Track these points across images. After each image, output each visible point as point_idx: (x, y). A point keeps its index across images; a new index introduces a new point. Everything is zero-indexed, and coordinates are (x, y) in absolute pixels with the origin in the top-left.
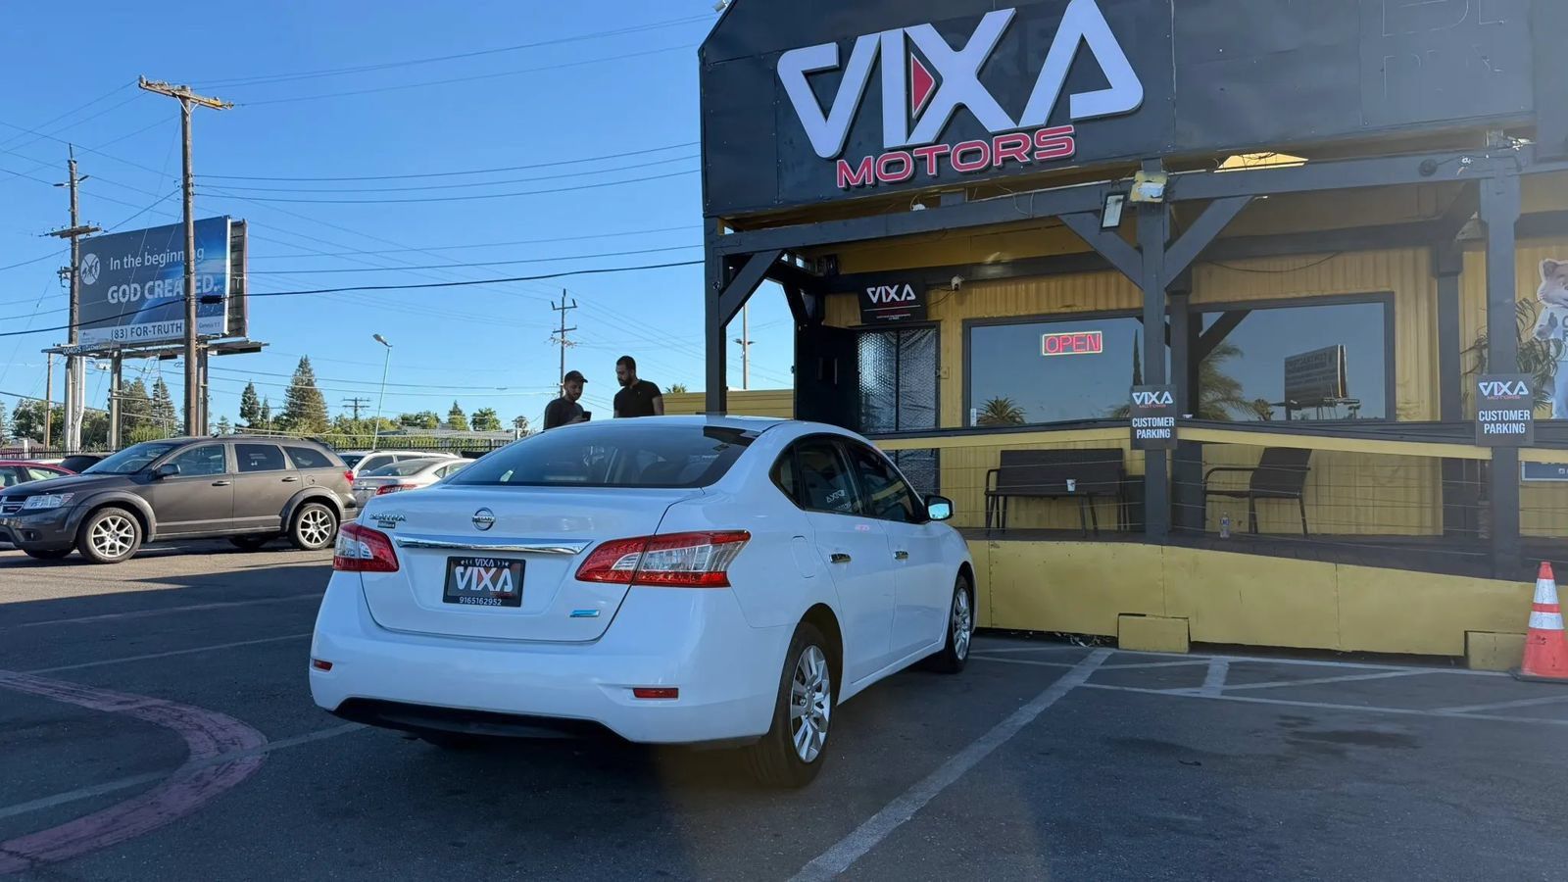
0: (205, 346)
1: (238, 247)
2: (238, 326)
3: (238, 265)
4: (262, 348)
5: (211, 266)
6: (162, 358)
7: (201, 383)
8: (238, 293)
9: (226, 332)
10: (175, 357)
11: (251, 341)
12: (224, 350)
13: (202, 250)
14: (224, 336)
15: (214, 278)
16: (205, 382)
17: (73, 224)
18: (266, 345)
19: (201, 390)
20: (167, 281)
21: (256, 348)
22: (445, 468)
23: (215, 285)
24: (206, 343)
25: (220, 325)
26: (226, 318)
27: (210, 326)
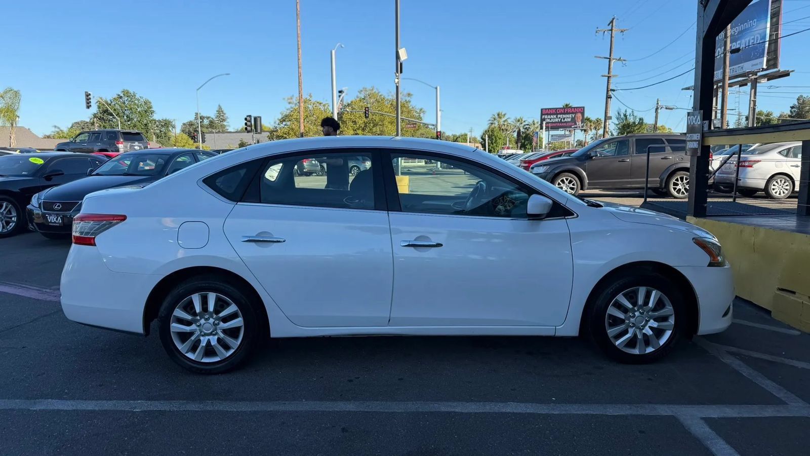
0: (756, 77)
1: (776, 15)
2: (773, 61)
3: (775, 26)
4: (791, 73)
5: (761, 26)
6: (740, 86)
7: (752, 99)
8: (774, 42)
9: (765, 67)
10: (746, 85)
11: (782, 70)
12: (770, 77)
13: (756, 20)
14: (763, 70)
15: (761, 36)
16: (755, 98)
18: (792, 71)
19: (752, 102)
20: (738, 42)
21: (786, 74)
22: (789, 149)
23: (761, 39)
24: (756, 75)
25: (762, 63)
26: (765, 59)
27: (757, 64)
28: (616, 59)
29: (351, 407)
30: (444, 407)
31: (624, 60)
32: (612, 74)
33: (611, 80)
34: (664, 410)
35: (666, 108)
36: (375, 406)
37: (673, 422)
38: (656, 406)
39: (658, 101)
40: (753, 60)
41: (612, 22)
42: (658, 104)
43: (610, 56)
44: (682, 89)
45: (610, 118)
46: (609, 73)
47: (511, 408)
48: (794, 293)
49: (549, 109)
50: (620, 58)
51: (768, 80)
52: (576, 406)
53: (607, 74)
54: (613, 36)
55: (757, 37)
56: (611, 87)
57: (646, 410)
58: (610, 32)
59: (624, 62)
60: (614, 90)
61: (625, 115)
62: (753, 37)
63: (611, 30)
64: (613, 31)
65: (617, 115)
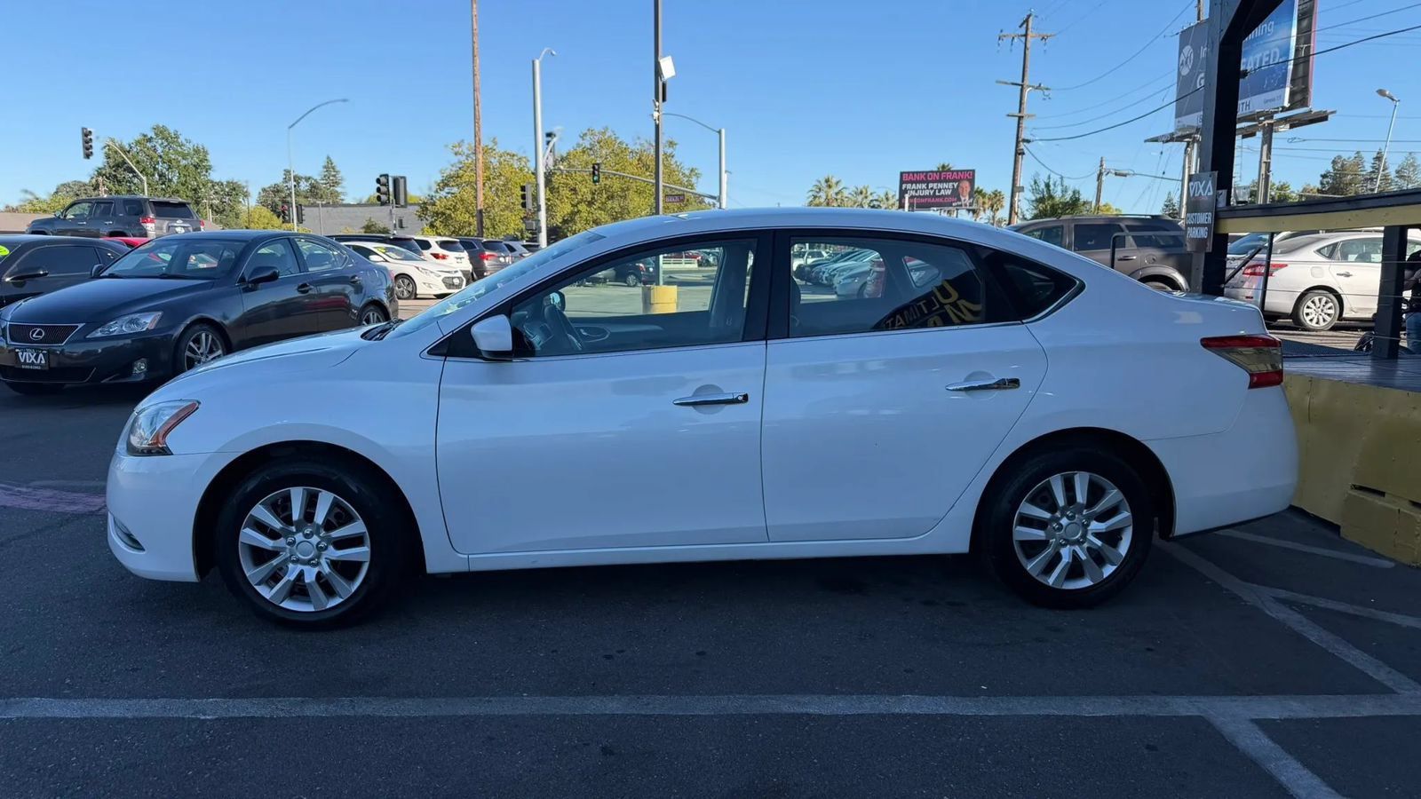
0: (1272, 122)
1: (1306, 15)
2: (1300, 95)
3: (1305, 34)
4: (1330, 116)
5: (1281, 34)
6: (1243, 137)
7: (1264, 159)
8: (1303, 61)
9: (1287, 104)
10: (1253, 134)
11: (1314, 111)
12: (1295, 123)
13: (1273, 23)
14: (1284, 109)
15: (1281, 51)
16: (1268, 157)
17: (1199, 19)
18: (1332, 113)
19: (1263, 165)
21: (1322, 118)
23: (1281, 57)
24: (1272, 117)
25: (1281, 97)
26: (1287, 90)
27: (1273, 100)
28: (1033, 87)
29: (613, 705)
30: (787, 705)
31: (1047, 89)
32: (1025, 112)
33: (1025, 123)
34: (1183, 707)
35: (1116, 174)
36: (658, 705)
37: (1201, 728)
38: (1168, 699)
39: (1102, 161)
40: (1267, 91)
41: (1026, 21)
42: (1101, 166)
43: (1023, 81)
44: (1146, 141)
45: (1022, 189)
46: (1020, 111)
47: (910, 705)
48: (1382, 494)
49: (913, 173)
50: (1040, 85)
51: (1291, 127)
52: (1026, 701)
53: (1016, 112)
54: (1028, 46)
55: (1275, 53)
56: (1024, 135)
57: (1152, 707)
58: (1023, 39)
59: (1046, 92)
60: (1028, 141)
61: (1047, 186)
62: (1268, 52)
63: (1026, 35)
64: (1029, 37)
65: (1033, 183)
